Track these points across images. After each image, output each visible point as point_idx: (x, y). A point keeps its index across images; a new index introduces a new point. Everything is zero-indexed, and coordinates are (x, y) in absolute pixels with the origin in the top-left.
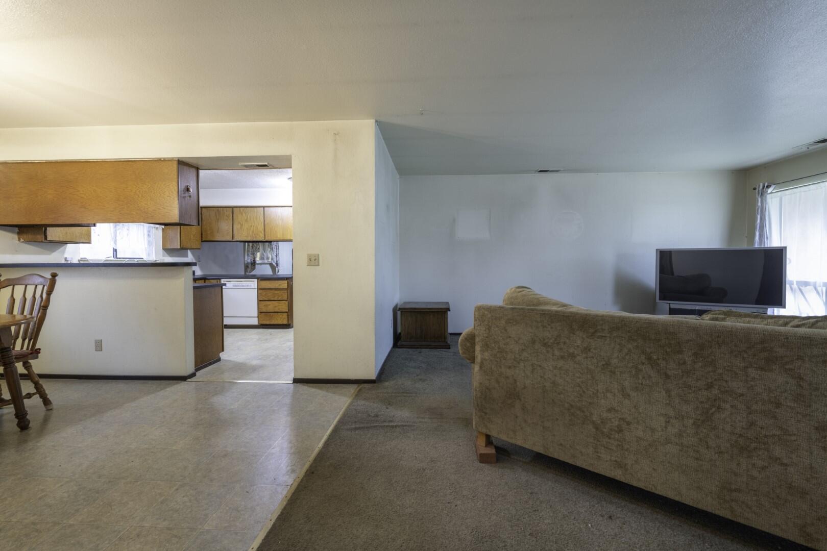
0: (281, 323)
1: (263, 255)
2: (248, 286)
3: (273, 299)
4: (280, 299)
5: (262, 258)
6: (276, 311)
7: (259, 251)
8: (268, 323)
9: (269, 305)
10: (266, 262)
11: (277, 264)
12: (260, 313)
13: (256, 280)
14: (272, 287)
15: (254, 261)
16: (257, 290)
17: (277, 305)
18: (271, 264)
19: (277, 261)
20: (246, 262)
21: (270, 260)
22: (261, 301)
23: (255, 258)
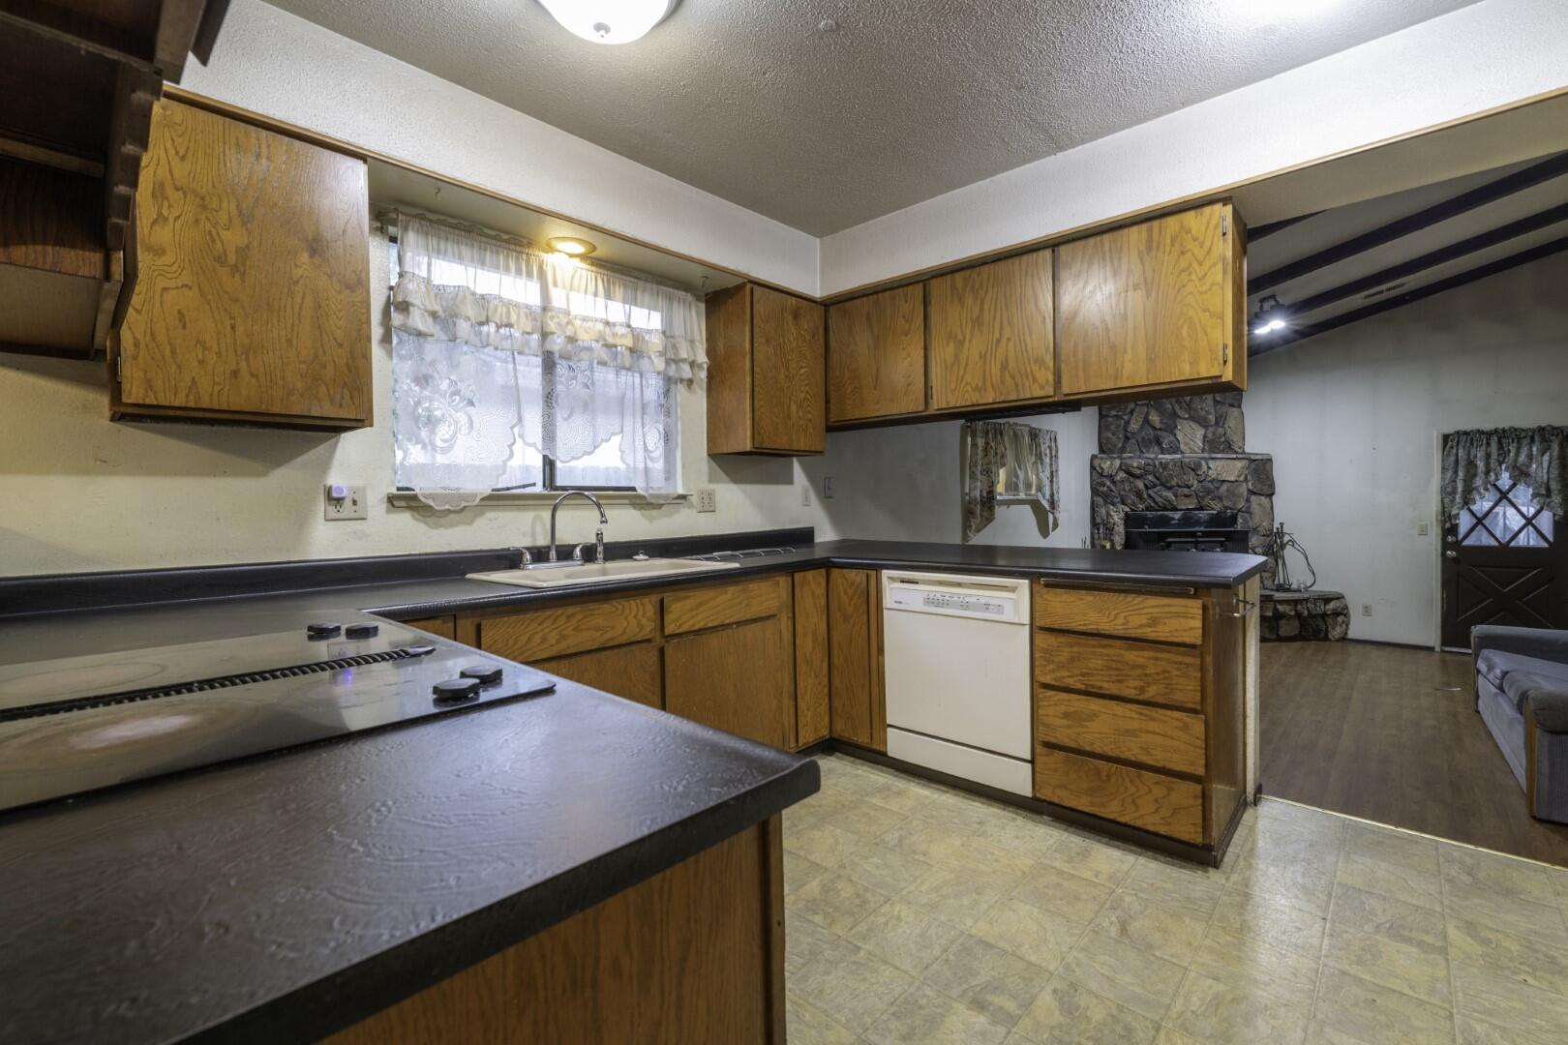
0: (1162, 830)
1: (1017, 476)
2: (987, 607)
3: (1114, 689)
4: (1152, 692)
5: (1012, 486)
6: (1127, 755)
7: (1003, 465)
8: (1083, 804)
9: (1092, 716)
10: (1022, 496)
11: (1053, 503)
12: (1044, 746)
13: (1026, 582)
14: (1106, 627)
15: (991, 492)
16: (1027, 629)
17: (1135, 725)
18: (1036, 505)
19: (1052, 495)
20: (967, 498)
21: (1033, 492)
22: (1046, 686)
23: (992, 485)
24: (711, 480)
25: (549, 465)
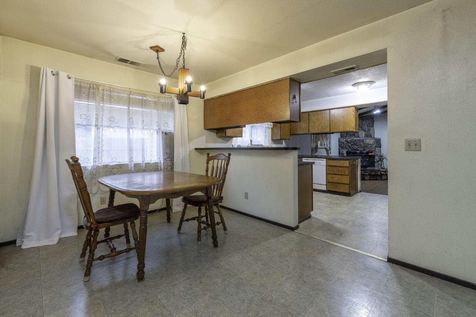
0: (344, 192)
1: (322, 143)
2: (320, 163)
3: (337, 173)
4: (343, 173)
5: (321, 145)
6: (339, 182)
7: (319, 140)
8: (333, 190)
9: (335, 177)
10: (323, 147)
11: (330, 149)
12: (328, 182)
13: (325, 159)
14: (336, 165)
15: (317, 146)
16: (325, 166)
17: (340, 178)
18: (326, 149)
19: (330, 147)
20: (312, 147)
21: (326, 146)
22: (328, 174)
23: (317, 145)
24: (272, 144)
25: (251, 141)
